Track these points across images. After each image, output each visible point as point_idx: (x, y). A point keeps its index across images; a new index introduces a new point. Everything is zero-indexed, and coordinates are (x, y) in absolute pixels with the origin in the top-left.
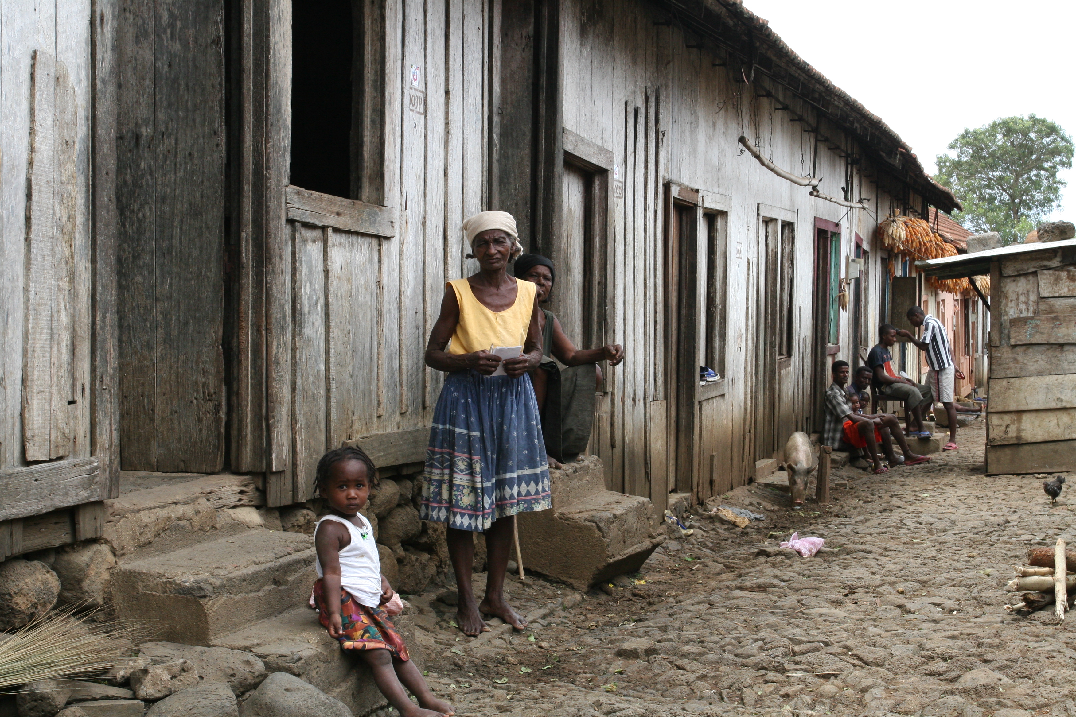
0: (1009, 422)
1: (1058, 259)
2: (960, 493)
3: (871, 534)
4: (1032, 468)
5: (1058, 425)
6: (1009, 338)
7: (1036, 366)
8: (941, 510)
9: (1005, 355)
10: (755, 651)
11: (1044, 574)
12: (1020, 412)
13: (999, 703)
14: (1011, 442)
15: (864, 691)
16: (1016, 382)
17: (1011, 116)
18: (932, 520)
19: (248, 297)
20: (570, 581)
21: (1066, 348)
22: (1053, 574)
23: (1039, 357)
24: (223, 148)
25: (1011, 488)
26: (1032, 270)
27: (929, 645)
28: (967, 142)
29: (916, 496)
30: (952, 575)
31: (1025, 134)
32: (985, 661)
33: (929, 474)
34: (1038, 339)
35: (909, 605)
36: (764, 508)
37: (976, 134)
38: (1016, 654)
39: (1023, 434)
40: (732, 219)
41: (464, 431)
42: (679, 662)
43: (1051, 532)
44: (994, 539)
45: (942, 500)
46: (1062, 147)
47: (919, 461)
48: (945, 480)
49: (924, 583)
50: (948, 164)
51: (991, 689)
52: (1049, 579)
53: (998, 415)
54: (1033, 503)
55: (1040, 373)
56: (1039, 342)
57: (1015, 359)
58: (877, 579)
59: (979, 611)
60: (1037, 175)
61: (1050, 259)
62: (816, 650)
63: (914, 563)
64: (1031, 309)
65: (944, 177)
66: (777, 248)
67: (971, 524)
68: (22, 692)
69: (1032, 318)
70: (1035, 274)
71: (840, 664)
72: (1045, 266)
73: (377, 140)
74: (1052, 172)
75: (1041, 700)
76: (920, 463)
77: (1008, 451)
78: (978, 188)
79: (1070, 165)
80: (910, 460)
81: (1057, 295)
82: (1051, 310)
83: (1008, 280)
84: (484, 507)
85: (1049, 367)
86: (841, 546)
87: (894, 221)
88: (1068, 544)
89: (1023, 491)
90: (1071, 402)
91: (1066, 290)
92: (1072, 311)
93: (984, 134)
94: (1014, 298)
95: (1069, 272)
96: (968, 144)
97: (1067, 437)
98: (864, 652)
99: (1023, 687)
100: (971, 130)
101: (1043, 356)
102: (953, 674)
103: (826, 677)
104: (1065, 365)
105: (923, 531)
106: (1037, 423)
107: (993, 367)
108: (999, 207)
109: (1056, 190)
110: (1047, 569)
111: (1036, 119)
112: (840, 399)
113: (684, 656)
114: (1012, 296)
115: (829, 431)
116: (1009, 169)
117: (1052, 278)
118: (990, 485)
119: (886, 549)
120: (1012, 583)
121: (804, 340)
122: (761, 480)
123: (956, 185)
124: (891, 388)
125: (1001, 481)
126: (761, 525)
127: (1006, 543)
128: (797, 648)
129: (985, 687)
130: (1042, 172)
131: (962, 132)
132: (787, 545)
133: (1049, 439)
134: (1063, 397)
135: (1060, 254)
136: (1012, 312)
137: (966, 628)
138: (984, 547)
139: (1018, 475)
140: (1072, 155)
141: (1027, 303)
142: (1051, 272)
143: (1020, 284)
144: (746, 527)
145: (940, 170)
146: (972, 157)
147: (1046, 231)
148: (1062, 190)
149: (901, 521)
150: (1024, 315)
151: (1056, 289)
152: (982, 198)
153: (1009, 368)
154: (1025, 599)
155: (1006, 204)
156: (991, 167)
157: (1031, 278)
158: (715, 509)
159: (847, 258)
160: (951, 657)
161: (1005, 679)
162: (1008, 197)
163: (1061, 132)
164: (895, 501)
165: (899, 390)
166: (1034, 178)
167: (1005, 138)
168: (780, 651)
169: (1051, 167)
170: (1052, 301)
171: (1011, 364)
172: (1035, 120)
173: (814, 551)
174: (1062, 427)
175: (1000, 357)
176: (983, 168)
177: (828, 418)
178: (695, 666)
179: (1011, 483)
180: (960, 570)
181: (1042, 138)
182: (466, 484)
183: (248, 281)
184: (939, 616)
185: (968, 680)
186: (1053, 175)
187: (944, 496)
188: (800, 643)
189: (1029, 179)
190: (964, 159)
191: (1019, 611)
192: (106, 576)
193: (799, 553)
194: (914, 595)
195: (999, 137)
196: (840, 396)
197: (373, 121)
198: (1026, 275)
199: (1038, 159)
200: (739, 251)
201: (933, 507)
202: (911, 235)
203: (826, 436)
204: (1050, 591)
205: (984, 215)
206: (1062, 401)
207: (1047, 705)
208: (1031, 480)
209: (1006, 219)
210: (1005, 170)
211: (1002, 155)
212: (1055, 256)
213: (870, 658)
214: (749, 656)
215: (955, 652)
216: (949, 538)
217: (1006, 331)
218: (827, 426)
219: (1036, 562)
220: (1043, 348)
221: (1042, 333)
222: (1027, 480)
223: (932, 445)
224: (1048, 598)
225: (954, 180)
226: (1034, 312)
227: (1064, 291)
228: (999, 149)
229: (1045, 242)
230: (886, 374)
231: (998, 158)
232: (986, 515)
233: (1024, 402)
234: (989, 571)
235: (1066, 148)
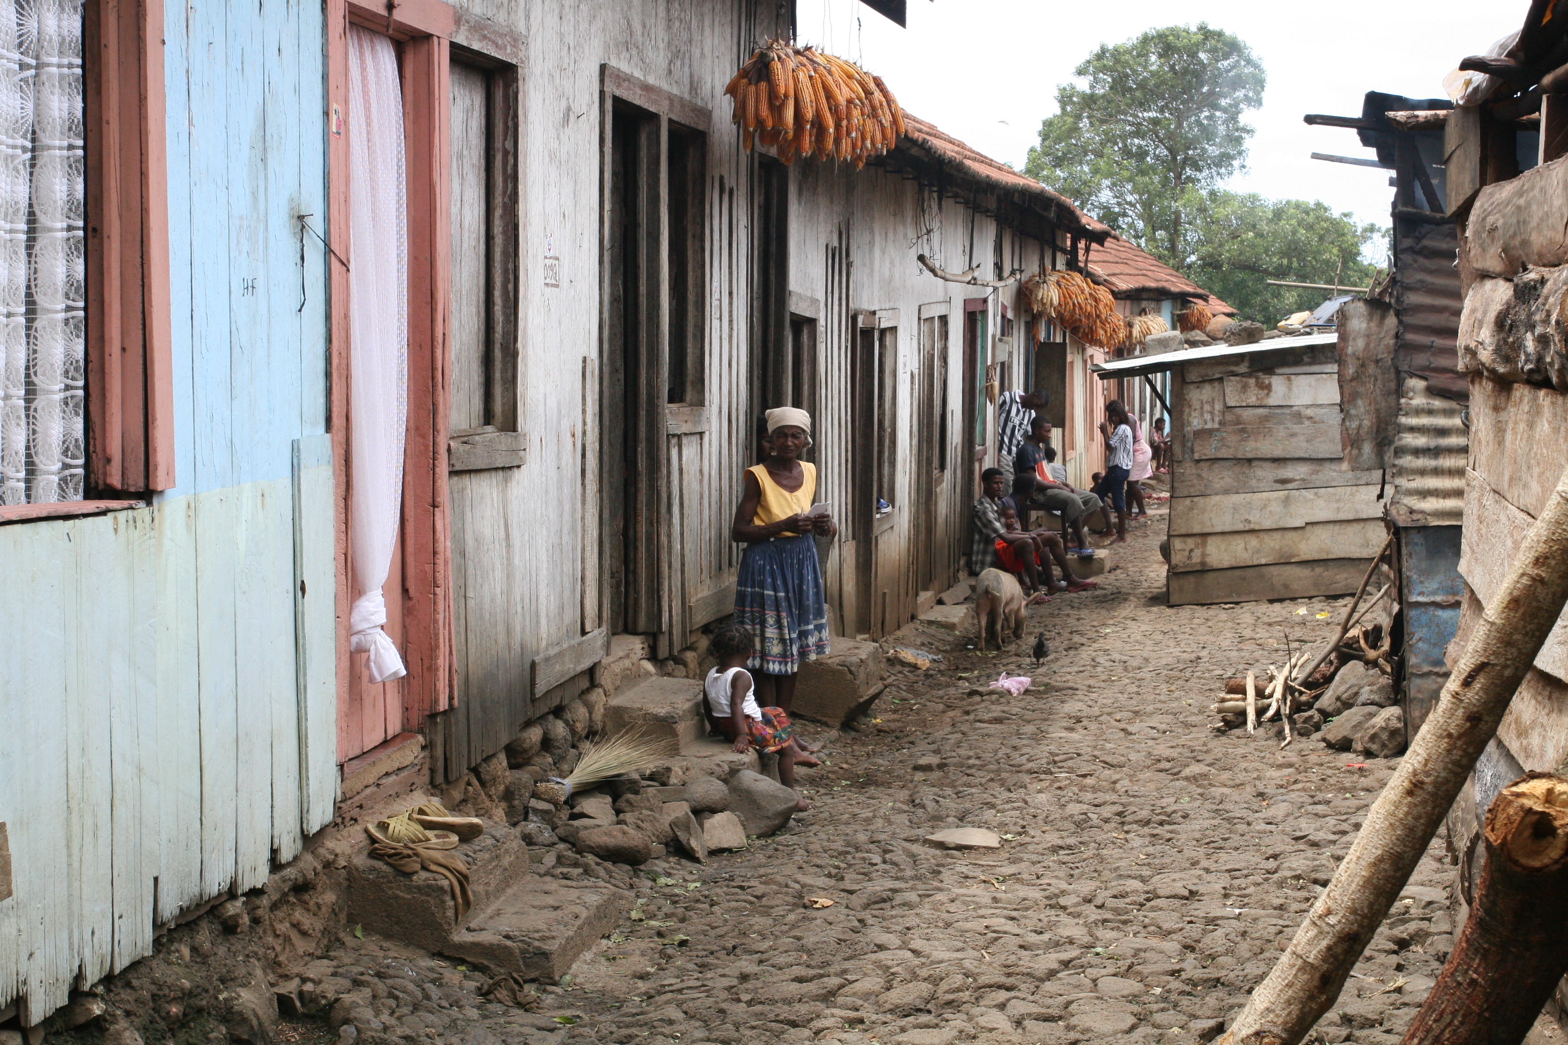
0: (1192, 546)
1: (1246, 364)
2: (1144, 627)
3: (1070, 673)
4: (1218, 597)
5: (1246, 549)
6: (1193, 452)
7: (1222, 483)
8: (1128, 647)
9: (1188, 471)
10: (1024, 761)
11: (1237, 700)
12: (1205, 535)
13: (1210, 784)
14: (1195, 569)
15: (1115, 782)
16: (1201, 501)
17: (1171, 25)
18: (1124, 658)
19: (642, 498)
20: (824, 719)
21: (1255, 463)
22: (1244, 699)
23: (1226, 473)
24: (622, 382)
25: (1196, 621)
26: (1218, 376)
27: (1155, 752)
28: (1105, 66)
29: (1097, 631)
30: (1159, 706)
31: (1193, 55)
32: (1198, 761)
33: (1104, 605)
34: (1224, 453)
35: (1130, 728)
36: (937, 648)
37: (1117, 54)
38: (1220, 755)
39: (1208, 560)
40: (901, 333)
41: (772, 593)
42: (968, 771)
43: (1241, 667)
44: (1188, 674)
45: (1125, 636)
46: (1247, 75)
47: (1085, 587)
48: (1124, 613)
49: (1136, 713)
50: (1075, 99)
51: (1204, 776)
52: (1241, 703)
53: (1181, 539)
54: (1221, 638)
55: (1226, 492)
56: (1226, 456)
57: (1199, 476)
58: (1096, 711)
59: (1187, 731)
60: (1208, 118)
61: (1237, 364)
62: (1072, 758)
63: (1122, 698)
64: (1217, 419)
65: (1070, 120)
66: (933, 349)
67: (1164, 662)
68: (622, 778)
69: (1218, 430)
70: (1221, 380)
71: (1094, 767)
72: (1232, 372)
73: (698, 352)
74: (1233, 115)
75: (1238, 782)
76: (1085, 590)
77: (1191, 579)
78: (1120, 137)
79: (1259, 103)
80: (1075, 586)
81: (1244, 404)
82: (1238, 421)
83: (1191, 387)
84: (792, 655)
85: (1236, 484)
86: (1046, 685)
87: (1044, 282)
88: (1256, 677)
89: (1210, 624)
90: (1259, 524)
91: (1254, 399)
92: (1260, 422)
93: (1130, 53)
94: (1198, 407)
95: (1257, 378)
96: (1104, 69)
97: (1256, 562)
98: (1109, 759)
99: (1225, 776)
100: (1111, 47)
101: (1230, 473)
102: (1176, 770)
103: (1084, 776)
104: (1253, 483)
105: (1119, 669)
106: (1223, 547)
107: (1175, 484)
108: (1153, 168)
109: (1238, 141)
110: (1240, 696)
111: (1209, 31)
112: (991, 516)
113: (969, 767)
114: (1196, 404)
115: (978, 553)
116: (1167, 107)
117: (1239, 386)
118: (1174, 618)
119: (1090, 686)
120: (1214, 706)
121: (956, 448)
122: (922, 617)
123: (1087, 131)
124: (1045, 495)
125: (1185, 612)
126: (942, 667)
127: (1200, 678)
128: (1056, 758)
129: (1201, 775)
130: (1218, 114)
131: (1097, 49)
132: (994, 685)
133: (1235, 564)
134: (1251, 518)
135: (1247, 359)
136: (1196, 423)
137: (1182, 741)
138: (1180, 682)
139: (1203, 605)
140: (1263, 87)
141: (1212, 413)
142: (1238, 378)
143: (1204, 391)
144: (928, 669)
145: (1063, 109)
146: (1111, 88)
147: (1233, 333)
148: (1248, 142)
149: (1093, 660)
150: (1209, 426)
151: (1244, 397)
152: (1127, 152)
153: (1193, 486)
154: (1224, 720)
155: (1163, 162)
156: (1141, 104)
157: (1216, 384)
158: (892, 651)
159: (994, 337)
160: (1173, 760)
161: (1213, 771)
162: (1166, 152)
163: (1247, 52)
164: (1077, 638)
165: (1054, 497)
166: (1205, 122)
167: (1162, 60)
168: (1044, 761)
169: (1230, 105)
170: (1239, 411)
171: (1195, 481)
172: (1206, 33)
173: (1022, 690)
174: (1250, 552)
175: (1183, 474)
176: (1129, 106)
177: (977, 537)
178: (981, 773)
179: (1196, 615)
180: (1164, 702)
181: (1217, 61)
182: (775, 636)
183: (643, 485)
184: (1156, 735)
185: (1187, 772)
186: (1234, 118)
187: (1127, 631)
188: (1057, 755)
189: (1199, 123)
190: (1100, 91)
191: (1218, 730)
192: (602, 710)
193: (1009, 692)
194: (1130, 721)
195: (1153, 58)
196: (991, 510)
197: (694, 336)
198: (1211, 381)
199: (1211, 93)
200: (905, 366)
201: (1119, 644)
202: (1065, 297)
203: (974, 559)
204: (1243, 713)
205: (1130, 180)
206: (1250, 522)
207: (1242, 784)
208: (1218, 612)
209: (1163, 186)
210: (1162, 111)
211: (1157, 86)
212: (1243, 361)
213: (1115, 762)
214: (1020, 766)
215: (1175, 755)
216: (1145, 674)
217: (1189, 444)
218: (975, 547)
219: (1231, 691)
220: (1230, 463)
221: (1229, 447)
222: (1213, 611)
223: (1095, 566)
224: (1241, 719)
225: (1085, 123)
226: (1220, 423)
227: (1253, 400)
228: (1152, 76)
229: (1231, 345)
230: (1038, 477)
231: (1151, 91)
232: (1176, 651)
233: (1209, 524)
234: (1190, 701)
235: (1254, 76)
